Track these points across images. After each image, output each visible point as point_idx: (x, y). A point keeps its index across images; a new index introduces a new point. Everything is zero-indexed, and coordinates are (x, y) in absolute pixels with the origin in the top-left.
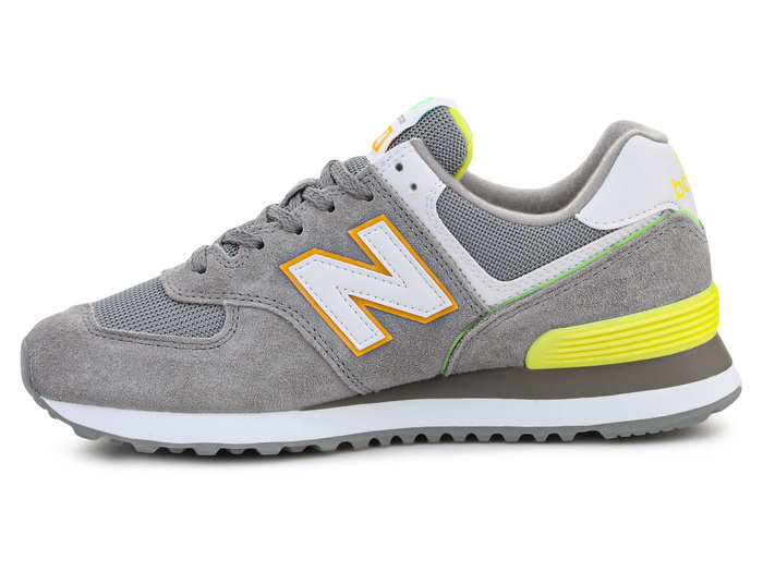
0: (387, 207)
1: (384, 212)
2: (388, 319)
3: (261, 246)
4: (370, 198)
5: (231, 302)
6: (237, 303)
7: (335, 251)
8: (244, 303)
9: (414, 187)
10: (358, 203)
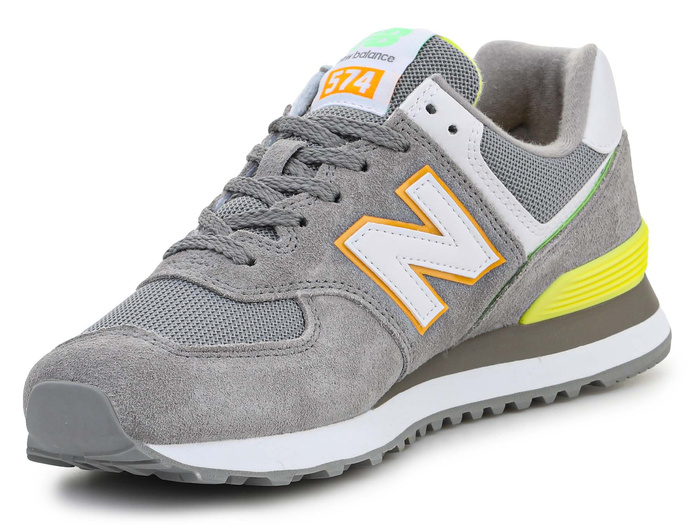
0: (428, 156)
1: (428, 162)
2: (443, 286)
3: (303, 222)
4: (406, 149)
5: (304, 292)
6: (310, 292)
7: (385, 216)
8: (318, 291)
9: (452, 129)
10: (397, 156)
